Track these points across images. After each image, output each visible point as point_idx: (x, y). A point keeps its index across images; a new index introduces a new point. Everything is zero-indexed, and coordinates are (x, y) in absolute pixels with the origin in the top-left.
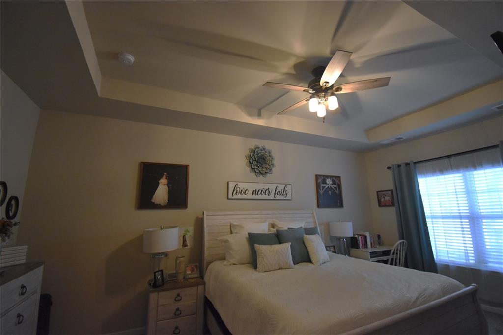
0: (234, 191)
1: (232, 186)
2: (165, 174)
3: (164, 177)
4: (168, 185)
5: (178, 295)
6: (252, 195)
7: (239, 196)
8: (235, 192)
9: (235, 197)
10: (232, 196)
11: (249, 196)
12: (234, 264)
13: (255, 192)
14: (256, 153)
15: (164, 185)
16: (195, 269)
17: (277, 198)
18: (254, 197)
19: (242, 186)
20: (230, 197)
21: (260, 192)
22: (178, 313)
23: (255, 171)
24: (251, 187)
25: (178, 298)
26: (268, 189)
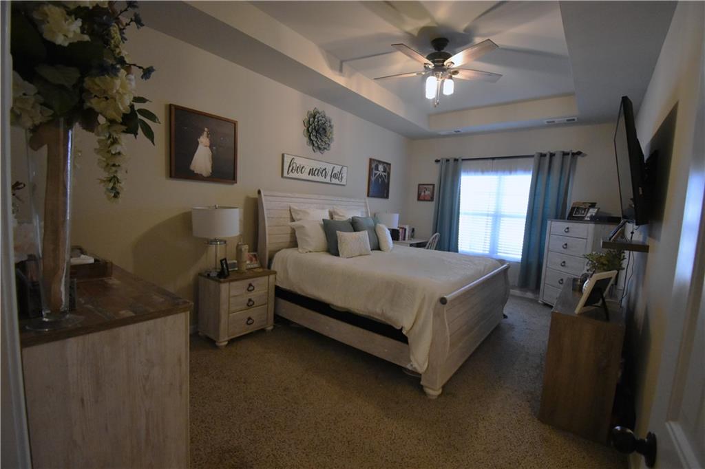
0: (290, 166)
1: (287, 160)
2: (206, 129)
3: (205, 133)
4: (211, 147)
5: (250, 285)
6: (309, 174)
7: (295, 175)
8: (291, 168)
9: (291, 175)
10: (288, 174)
11: (305, 176)
12: (310, 252)
13: (312, 172)
14: (316, 120)
15: (206, 146)
16: (254, 259)
17: (333, 182)
18: (311, 177)
19: (299, 162)
20: (285, 174)
21: (316, 172)
22: (250, 303)
23: (313, 145)
24: (309, 164)
25: (250, 288)
26: (325, 169)
